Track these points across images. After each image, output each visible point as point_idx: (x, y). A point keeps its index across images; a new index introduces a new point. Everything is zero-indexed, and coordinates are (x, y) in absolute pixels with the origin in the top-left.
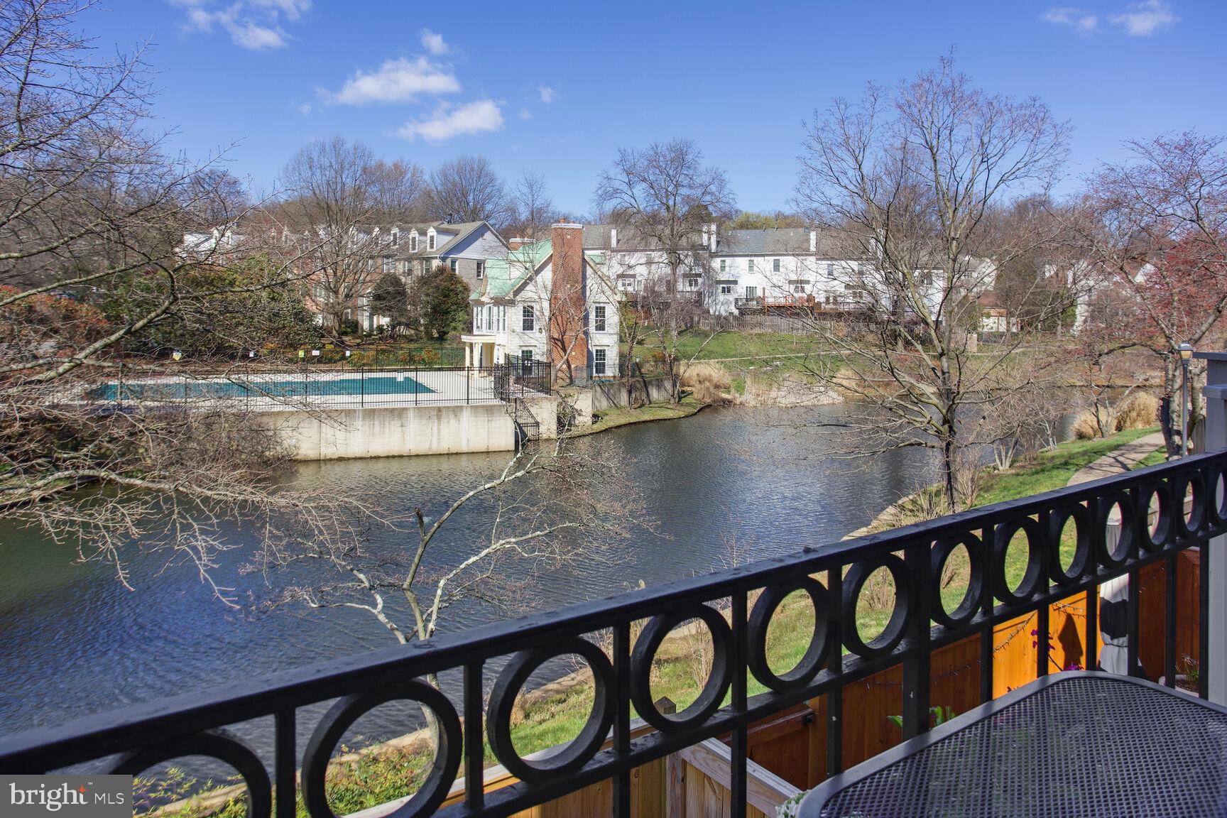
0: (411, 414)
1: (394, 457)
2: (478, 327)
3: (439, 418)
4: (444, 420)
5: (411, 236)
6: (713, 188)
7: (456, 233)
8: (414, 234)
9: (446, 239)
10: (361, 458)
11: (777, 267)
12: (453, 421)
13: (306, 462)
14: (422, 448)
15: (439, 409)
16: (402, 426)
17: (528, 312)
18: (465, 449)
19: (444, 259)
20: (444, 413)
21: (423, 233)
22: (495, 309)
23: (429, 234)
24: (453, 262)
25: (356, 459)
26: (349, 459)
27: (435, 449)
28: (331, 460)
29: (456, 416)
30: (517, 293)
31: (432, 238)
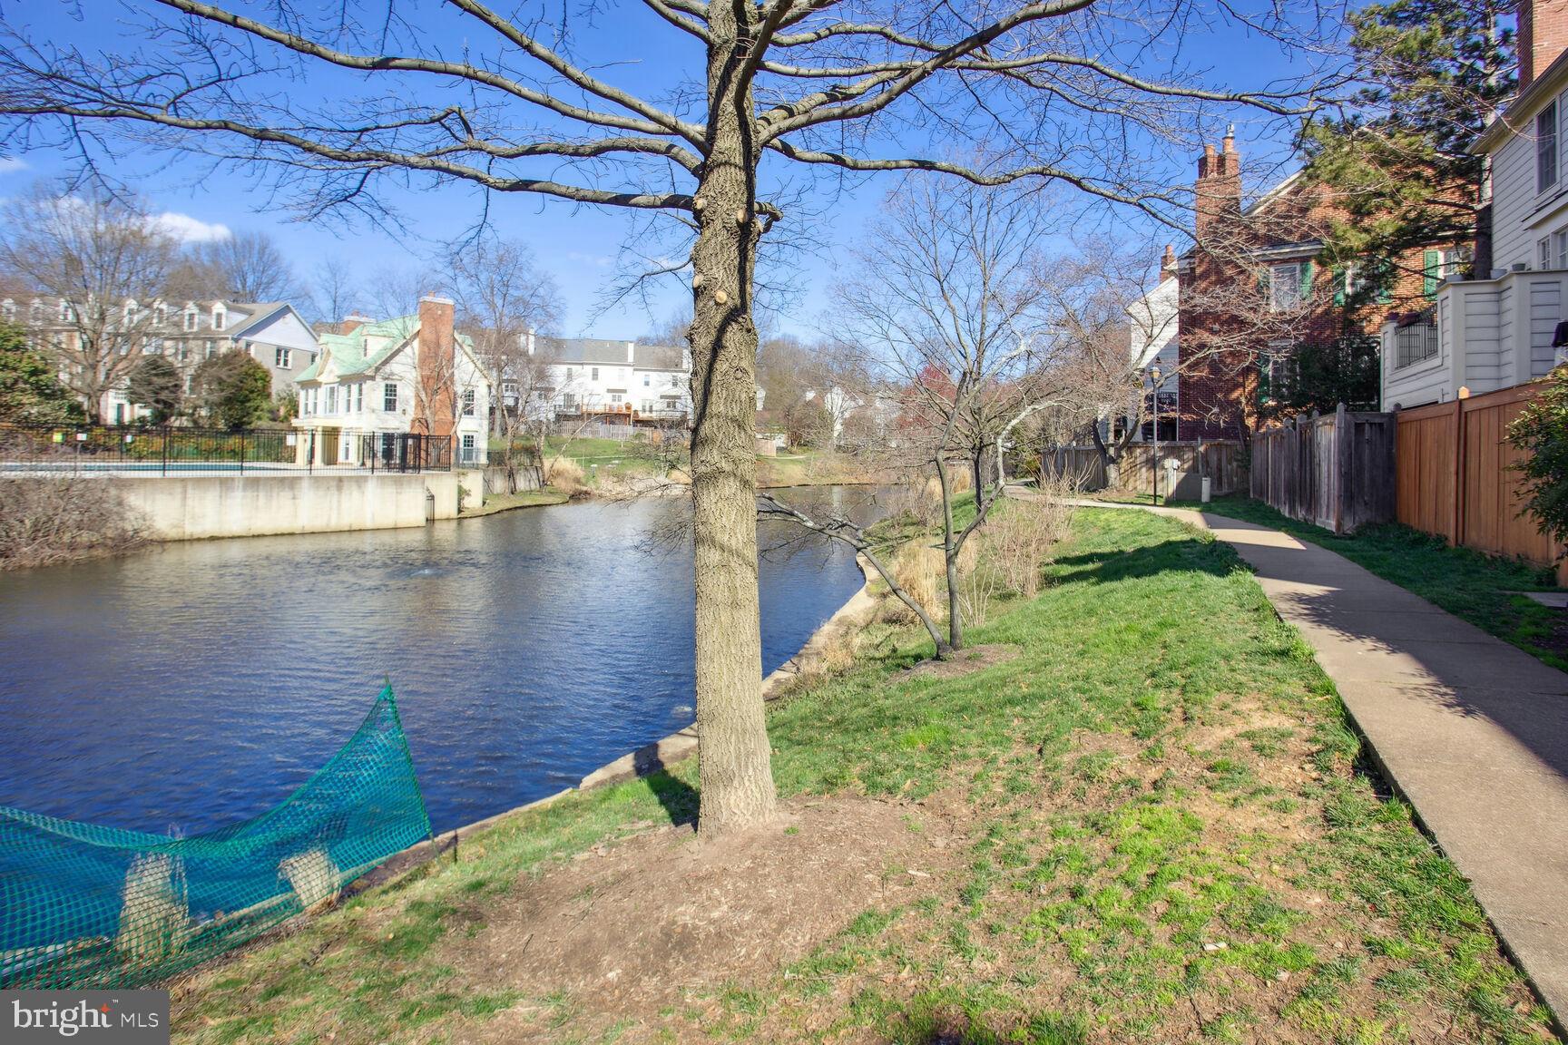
0: (305, 484)
1: (283, 535)
2: (307, 412)
3: (339, 488)
4: (345, 491)
5: (187, 312)
6: (541, 291)
7: (250, 313)
8: (191, 307)
9: (238, 318)
10: (239, 537)
11: (595, 376)
12: (356, 493)
13: (163, 542)
14: (319, 524)
15: (340, 479)
16: (294, 498)
17: (391, 390)
18: (369, 525)
19: (236, 340)
20: (346, 484)
21: (205, 310)
22: (343, 390)
23: (215, 311)
24: (248, 345)
25: (233, 538)
26: (223, 538)
27: (334, 525)
28: (199, 540)
29: (360, 487)
30: (378, 369)
31: (219, 316)
